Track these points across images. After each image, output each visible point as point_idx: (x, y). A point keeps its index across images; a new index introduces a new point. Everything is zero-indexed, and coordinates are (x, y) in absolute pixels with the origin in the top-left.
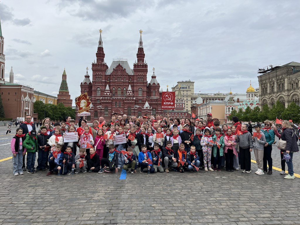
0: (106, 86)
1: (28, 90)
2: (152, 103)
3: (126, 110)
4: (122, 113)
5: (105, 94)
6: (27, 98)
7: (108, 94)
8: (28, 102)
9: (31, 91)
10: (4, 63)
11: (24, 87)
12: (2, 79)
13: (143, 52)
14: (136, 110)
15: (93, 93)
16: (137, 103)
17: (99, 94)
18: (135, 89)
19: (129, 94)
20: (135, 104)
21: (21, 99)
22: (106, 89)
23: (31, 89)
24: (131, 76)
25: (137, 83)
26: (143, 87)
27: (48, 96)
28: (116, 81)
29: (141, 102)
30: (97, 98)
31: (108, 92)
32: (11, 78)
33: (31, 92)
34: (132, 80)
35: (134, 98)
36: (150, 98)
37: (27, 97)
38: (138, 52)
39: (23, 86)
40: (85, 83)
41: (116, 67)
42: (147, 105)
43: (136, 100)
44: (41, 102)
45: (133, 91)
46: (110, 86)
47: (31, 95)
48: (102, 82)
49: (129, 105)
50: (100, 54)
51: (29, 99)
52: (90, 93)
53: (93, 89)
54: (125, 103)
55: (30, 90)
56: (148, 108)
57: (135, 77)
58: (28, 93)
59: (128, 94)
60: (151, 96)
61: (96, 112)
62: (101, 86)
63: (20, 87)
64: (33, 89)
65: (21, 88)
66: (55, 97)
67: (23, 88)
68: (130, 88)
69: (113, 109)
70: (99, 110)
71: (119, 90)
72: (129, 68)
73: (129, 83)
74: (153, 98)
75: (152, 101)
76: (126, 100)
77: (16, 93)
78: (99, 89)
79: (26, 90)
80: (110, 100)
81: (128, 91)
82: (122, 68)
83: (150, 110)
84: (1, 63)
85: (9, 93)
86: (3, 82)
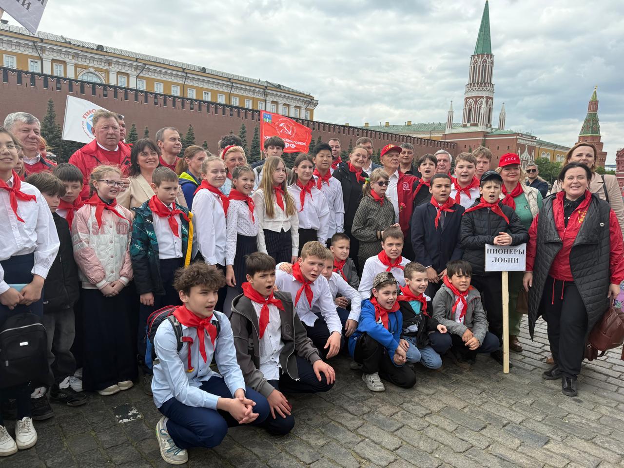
1: (527, 140)
6: (525, 155)
8: (525, 161)
9: (532, 141)
10: (492, 99)
11: (522, 136)
12: (489, 125)
23: (532, 139)
27: (557, 146)
32: (502, 122)
33: (533, 143)
37: (525, 153)
39: (520, 135)
44: (546, 159)
47: (531, 149)
51: (529, 156)
55: (530, 141)
58: (528, 146)
63: (515, 137)
64: (536, 138)
65: (517, 139)
67: (520, 139)
77: (509, 147)
79: (525, 141)
84: (488, 98)
85: (498, 147)
86: (489, 130)
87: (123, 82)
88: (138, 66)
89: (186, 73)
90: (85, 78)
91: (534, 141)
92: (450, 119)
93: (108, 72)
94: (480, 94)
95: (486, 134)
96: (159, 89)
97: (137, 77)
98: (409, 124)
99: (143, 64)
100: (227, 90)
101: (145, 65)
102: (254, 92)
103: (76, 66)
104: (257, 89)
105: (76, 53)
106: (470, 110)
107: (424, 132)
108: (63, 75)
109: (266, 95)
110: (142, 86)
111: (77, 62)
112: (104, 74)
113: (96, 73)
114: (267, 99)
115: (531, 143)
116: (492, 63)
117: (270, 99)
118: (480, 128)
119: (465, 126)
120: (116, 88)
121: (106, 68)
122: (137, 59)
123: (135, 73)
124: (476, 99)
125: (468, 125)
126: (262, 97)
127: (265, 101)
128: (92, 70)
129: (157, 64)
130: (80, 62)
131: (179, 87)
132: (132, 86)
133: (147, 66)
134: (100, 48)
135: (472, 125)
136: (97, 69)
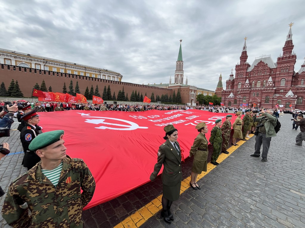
0: (246, 80)
1: (193, 88)
2: (298, 91)
3: (264, 98)
4: (259, 101)
5: (244, 86)
6: (193, 93)
7: (247, 86)
8: (193, 95)
9: (195, 88)
10: (183, 75)
12: (182, 83)
13: (292, 44)
14: (275, 98)
15: (235, 86)
16: (278, 92)
17: (239, 87)
18: (277, 80)
19: (269, 85)
20: (275, 93)
21: (189, 93)
22: (246, 83)
24: (273, 69)
25: (280, 74)
26: (287, 77)
27: (209, 91)
28: (256, 75)
29: (283, 91)
30: (238, 90)
31: (247, 85)
32: (187, 82)
34: (273, 73)
35: (274, 88)
36: (296, 87)
38: (285, 45)
40: (230, 80)
41: (258, 64)
42: (290, 93)
43: (277, 90)
44: (202, 95)
45: (274, 82)
46: (249, 80)
47: (195, 91)
48: (243, 78)
49: (268, 94)
50: (244, 56)
52: (232, 87)
53: (235, 83)
54: (263, 93)
56: (292, 97)
57: (278, 69)
58: (193, 90)
59: (267, 85)
60: (297, 85)
61: (236, 100)
62: (242, 81)
63: (188, 87)
64: (197, 87)
66: (214, 92)
67: (190, 87)
68: (270, 79)
69: (251, 98)
70: (238, 98)
71: (259, 83)
72: (272, 62)
73: (270, 75)
74: (301, 87)
75: (298, 90)
76: (264, 90)
77: (187, 90)
78: (240, 83)
80: (248, 91)
81: (268, 82)
82: (264, 63)
83: (294, 98)
84: (181, 75)
85: (184, 90)
86: (182, 85)
87: (38, 67)
88: (44, 62)
89: (66, 65)
90: (21, 66)
92: (170, 82)
93: (31, 63)
94: (179, 74)
95: (180, 86)
96: (54, 70)
97: (44, 65)
98: (161, 84)
99: (46, 61)
100: (84, 71)
101: (47, 61)
102: (95, 72)
103: (16, 61)
104: (97, 71)
105: (16, 56)
106: (176, 79)
107: (164, 86)
108: (10, 64)
109: (101, 73)
110: (47, 69)
111: (17, 60)
112: (30, 64)
113: (26, 63)
114: (101, 74)
116: (183, 64)
117: (102, 74)
118: (179, 84)
119: (175, 84)
120: (35, 70)
121: (30, 62)
122: (44, 60)
123: (43, 64)
124: (178, 75)
125: (176, 83)
126: (99, 74)
127: (100, 75)
128: (24, 62)
129: (53, 61)
130: (18, 59)
131: (64, 70)
132: (42, 69)
133: (48, 62)
134: (29, 55)
135: (177, 83)
136: (26, 62)
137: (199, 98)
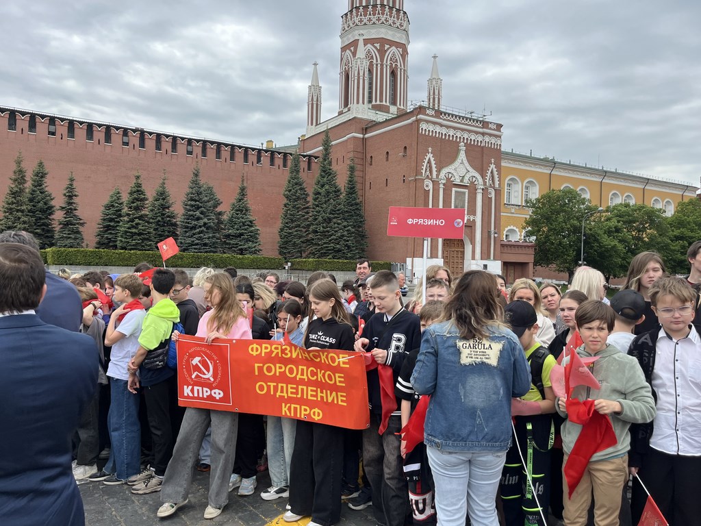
1: (463, 130)
6: (461, 169)
8: (465, 187)
9: (483, 134)
11: (437, 117)
21: (418, 172)
23: (483, 127)
33: (487, 139)
37: (457, 163)
39: (429, 112)
44: (571, 195)
51: (475, 174)
55: (477, 133)
58: (467, 145)
63: (414, 118)
64: (499, 126)
65: (419, 123)
67: (427, 122)
77: (405, 148)
79: (451, 132)
84: (381, 42)
85: (388, 153)
91: (491, 135)
115: (480, 138)
137: (548, 219)
